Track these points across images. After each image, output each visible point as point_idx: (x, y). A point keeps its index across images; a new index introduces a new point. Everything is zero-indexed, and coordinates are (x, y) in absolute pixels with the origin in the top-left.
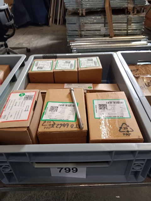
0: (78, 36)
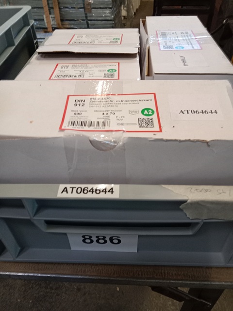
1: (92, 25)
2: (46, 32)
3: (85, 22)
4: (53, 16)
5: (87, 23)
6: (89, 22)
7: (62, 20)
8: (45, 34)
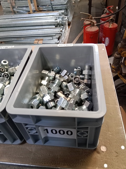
0: (12, 12)
1: (54, 8)
2: (29, 13)
3: (51, 6)
4: (33, 4)
5: (52, 7)
6: (53, 6)
7: (38, 6)
8: (28, 15)
